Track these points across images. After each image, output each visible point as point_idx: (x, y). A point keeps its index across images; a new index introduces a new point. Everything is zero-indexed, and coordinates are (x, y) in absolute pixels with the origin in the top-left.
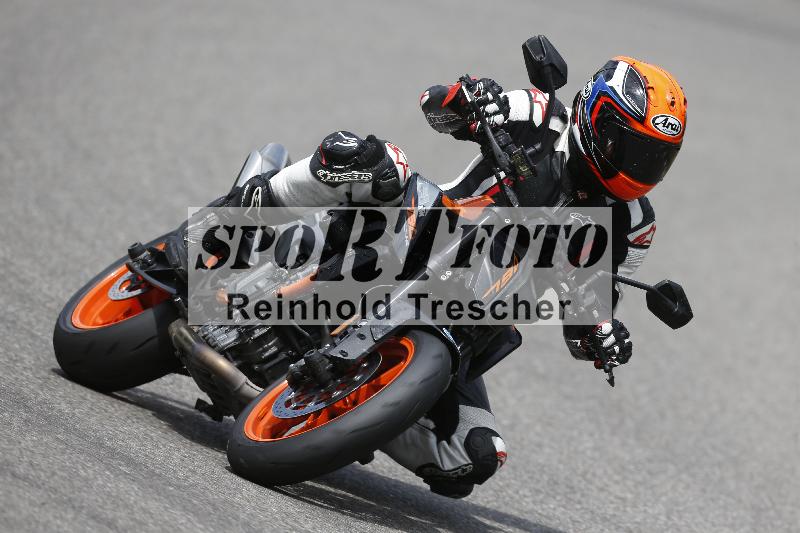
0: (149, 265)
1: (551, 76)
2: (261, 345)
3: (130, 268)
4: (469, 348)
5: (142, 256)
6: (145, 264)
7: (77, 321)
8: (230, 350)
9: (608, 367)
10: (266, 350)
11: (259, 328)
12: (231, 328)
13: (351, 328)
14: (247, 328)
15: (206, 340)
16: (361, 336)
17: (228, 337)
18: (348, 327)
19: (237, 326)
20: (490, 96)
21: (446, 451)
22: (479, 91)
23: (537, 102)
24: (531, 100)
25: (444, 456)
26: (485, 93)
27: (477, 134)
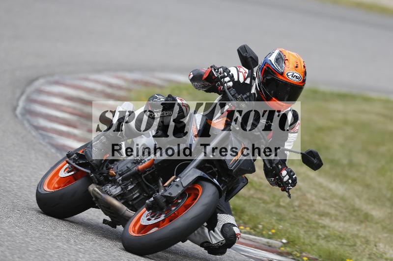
0: (77, 160)
1: (251, 62)
2: (132, 193)
3: (68, 162)
4: (226, 186)
5: (73, 157)
6: (75, 160)
7: (46, 188)
8: (118, 196)
9: (287, 190)
10: (134, 195)
11: (130, 185)
12: (118, 186)
13: (173, 182)
14: (125, 185)
15: (107, 193)
16: (177, 185)
17: (117, 190)
18: (171, 182)
19: (120, 185)
20: (226, 74)
21: (213, 235)
22: (221, 72)
23: (241, 72)
24: (238, 71)
25: (212, 237)
26: (223, 73)
27: (221, 91)
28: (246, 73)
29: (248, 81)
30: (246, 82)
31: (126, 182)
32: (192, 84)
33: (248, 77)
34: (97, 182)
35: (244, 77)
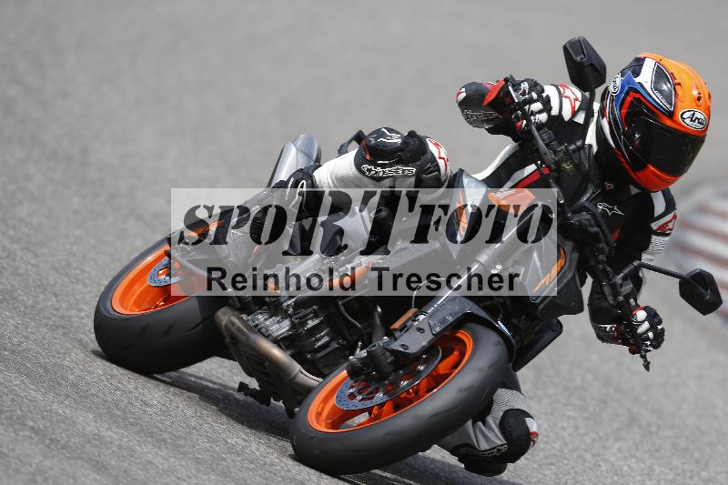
1: (591, 75)
2: (314, 335)
3: (168, 255)
7: (118, 306)
8: (283, 339)
10: (318, 340)
11: (312, 319)
12: (283, 318)
13: (410, 322)
14: (300, 318)
15: (259, 330)
16: (420, 330)
17: (281, 327)
18: (407, 321)
19: (290, 316)
20: (534, 95)
21: (482, 432)
22: (524, 91)
23: (566, 97)
24: (561, 96)
25: (480, 437)
26: (530, 93)
27: (523, 131)
28: (576, 100)
29: (580, 119)
30: (576, 120)
31: (303, 312)
32: (463, 112)
33: (580, 109)
34: (238, 305)
35: (573, 108)
